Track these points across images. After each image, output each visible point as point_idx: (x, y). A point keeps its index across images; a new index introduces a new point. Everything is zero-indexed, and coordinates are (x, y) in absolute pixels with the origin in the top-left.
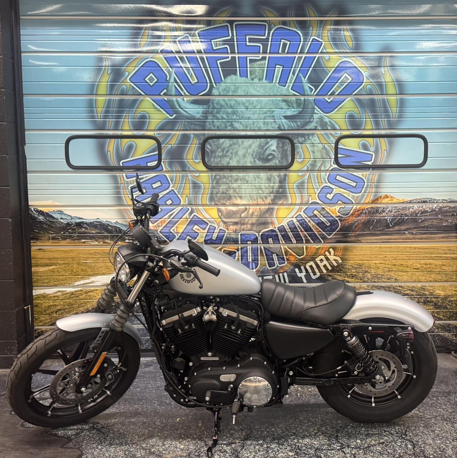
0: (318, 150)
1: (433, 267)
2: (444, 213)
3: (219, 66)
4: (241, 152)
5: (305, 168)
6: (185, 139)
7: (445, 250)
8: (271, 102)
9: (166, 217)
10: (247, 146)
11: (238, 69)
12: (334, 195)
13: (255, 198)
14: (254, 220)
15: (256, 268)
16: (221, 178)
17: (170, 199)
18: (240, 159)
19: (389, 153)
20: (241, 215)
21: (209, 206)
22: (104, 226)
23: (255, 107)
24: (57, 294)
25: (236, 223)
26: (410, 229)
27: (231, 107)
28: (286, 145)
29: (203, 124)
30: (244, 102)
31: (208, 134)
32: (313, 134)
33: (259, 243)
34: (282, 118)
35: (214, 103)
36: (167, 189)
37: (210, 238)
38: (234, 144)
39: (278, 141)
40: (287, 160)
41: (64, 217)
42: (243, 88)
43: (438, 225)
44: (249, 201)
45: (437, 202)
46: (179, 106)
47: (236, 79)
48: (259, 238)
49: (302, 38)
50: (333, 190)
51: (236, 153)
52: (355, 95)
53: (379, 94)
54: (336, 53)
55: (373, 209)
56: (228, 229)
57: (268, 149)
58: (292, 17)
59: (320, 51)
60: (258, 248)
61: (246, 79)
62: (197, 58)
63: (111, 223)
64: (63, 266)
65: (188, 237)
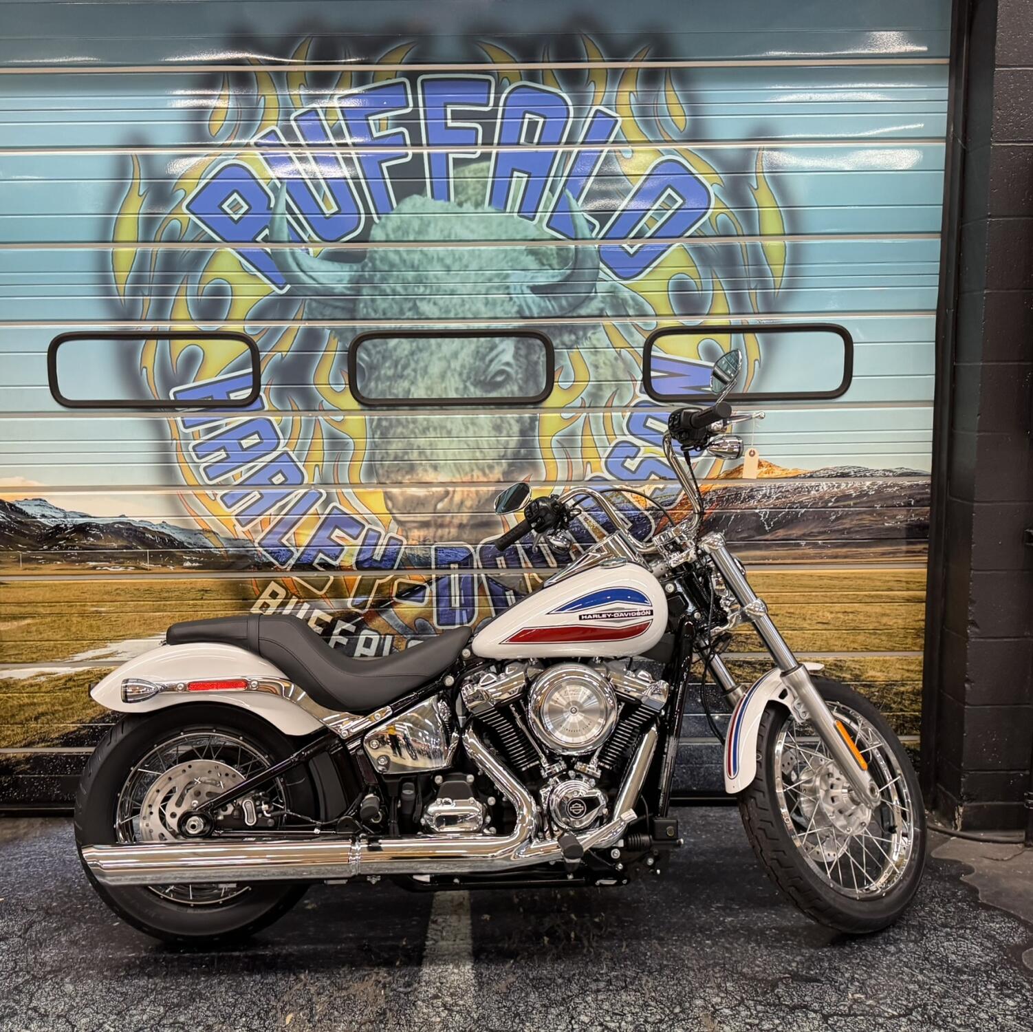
0: (607, 362)
1: (862, 618)
2: (887, 499)
3: (387, 176)
4: (436, 368)
5: (578, 403)
6: (312, 340)
7: (888, 581)
8: (502, 256)
9: (272, 511)
10: (448, 355)
11: (428, 181)
12: (642, 461)
13: (467, 469)
14: (464, 517)
15: (469, 622)
16: (391, 426)
17: (280, 472)
18: (432, 383)
19: (765, 368)
20: (436, 506)
21: (365, 488)
22: (136, 531)
23: (467, 266)
24: (38, 680)
25: (425, 525)
26: (809, 535)
27: (413, 268)
28: (535, 352)
29: (351, 305)
30: (441, 256)
31: (362, 329)
32: (594, 327)
33: (475, 566)
34: (527, 291)
35: (375, 259)
36: (274, 450)
37: (367, 556)
38: (421, 350)
39: (518, 342)
40: (537, 384)
41: (48, 512)
42: (440, 224)
43: (875, 527)
44: (454, 476)
45: (872, 476)
46: (298, 265)
47: (423, 204)
48: (476, 557)
49: (571, 109)
50: (639, 450)
51: (425, 371)
52: (690, 237)
53: (743, 235)
54: (650, 142)
55: (729, 491)
56: (407, 538)
57: (496, 362)
58: (549, 62)
59: (611, 139)
60: (473, 578)
61: (447, 203)
62: (336, 159)
63: (152, 525)
64: (49, 619)
65: (321, 555)
